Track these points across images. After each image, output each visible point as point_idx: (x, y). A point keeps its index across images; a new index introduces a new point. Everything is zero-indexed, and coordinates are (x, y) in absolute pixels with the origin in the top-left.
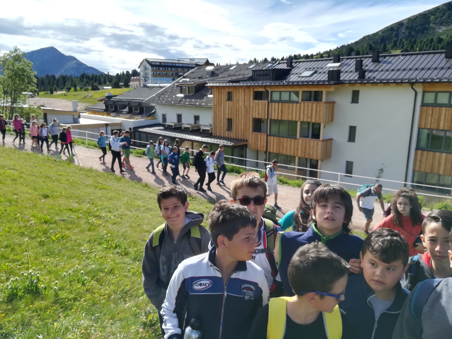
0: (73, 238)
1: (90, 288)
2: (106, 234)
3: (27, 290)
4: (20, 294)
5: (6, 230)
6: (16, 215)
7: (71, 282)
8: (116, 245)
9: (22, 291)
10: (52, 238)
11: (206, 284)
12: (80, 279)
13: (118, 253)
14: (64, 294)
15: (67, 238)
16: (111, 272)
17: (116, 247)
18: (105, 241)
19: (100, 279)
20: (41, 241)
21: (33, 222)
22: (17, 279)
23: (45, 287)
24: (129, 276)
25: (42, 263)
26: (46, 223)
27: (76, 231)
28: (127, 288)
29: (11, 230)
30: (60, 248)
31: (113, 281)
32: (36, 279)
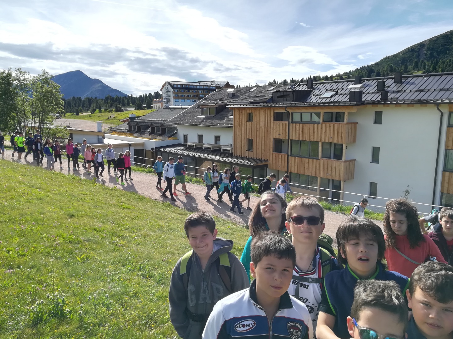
0: (98, 258)
1: (115, 312)
2: (131, 255)
3: (52, 313)
4: (45, 317)
5: (32, 249)
6: (42, 234)
7: (95, 305)
8: (140, 267)
9: (47, 315)
10: (77, 258)
11: (249, 324)
12: (104, 302)
13: (142, 275)
14: (89, 318)
15: (91, 258)
16: (136, 295)
17: (140, 269)
18: (129, 262)
19: (124, 302)
20: (66, 262)
21: (59, 242)
22: (42, 302)
23: (70, 311)
24: (153, 301)
25: (67, 284)
26: (71, 243)
27: (100, 251)
28: (152, 313)
29: (37, 250)
30: (85, 269)
31: (138, 306)
32: (61, 301)
